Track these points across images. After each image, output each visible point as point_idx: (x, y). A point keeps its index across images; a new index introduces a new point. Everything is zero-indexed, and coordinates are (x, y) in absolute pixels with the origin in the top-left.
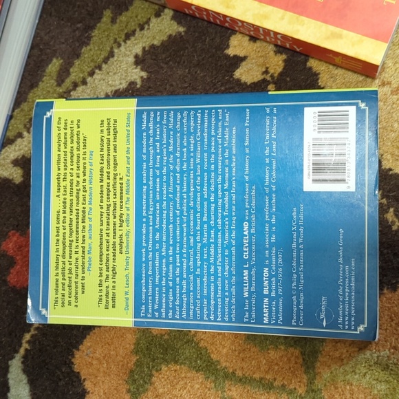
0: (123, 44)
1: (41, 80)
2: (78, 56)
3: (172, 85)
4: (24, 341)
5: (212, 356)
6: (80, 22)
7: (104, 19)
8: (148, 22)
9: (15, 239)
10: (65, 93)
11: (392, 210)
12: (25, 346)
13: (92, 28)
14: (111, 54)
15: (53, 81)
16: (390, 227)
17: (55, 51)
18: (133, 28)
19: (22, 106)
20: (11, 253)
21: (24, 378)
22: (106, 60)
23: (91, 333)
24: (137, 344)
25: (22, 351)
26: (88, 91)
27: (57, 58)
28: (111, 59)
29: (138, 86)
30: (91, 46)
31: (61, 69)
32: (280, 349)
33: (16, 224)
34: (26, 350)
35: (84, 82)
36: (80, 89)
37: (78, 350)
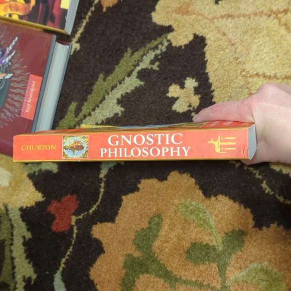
0: (110, 92)
1: (66, 114)
2: (86, 100)
3: (138, 115)
4: (62, 263)
5: (168, 268)
6: (86, 81)
7: (100, 79)
8: (124, 79)
9: (55, 204)
10: (80, 121)
11: (265, 182)
12: (63, 265)
13: (93, 84)
14: (104, 99)
15: (72, 115)
16: (264, 191)
17: (73, 98)
18: (115, 83)
20: (52, 212)
21: (62, 284)
22: (101, 102)
23: (100, 257)
24: (125, 263)
25: (61, 269)
26: (92, 119)
27: (74, 102)
28: (104, 101)
29: (120, 116)
30: (93, 95)
31: (77, 108)
32: (206, 264)
33: (55, 196)
34: (63, 268)
35: (90, 115)
36: (88, 118)
37: (92, 267)
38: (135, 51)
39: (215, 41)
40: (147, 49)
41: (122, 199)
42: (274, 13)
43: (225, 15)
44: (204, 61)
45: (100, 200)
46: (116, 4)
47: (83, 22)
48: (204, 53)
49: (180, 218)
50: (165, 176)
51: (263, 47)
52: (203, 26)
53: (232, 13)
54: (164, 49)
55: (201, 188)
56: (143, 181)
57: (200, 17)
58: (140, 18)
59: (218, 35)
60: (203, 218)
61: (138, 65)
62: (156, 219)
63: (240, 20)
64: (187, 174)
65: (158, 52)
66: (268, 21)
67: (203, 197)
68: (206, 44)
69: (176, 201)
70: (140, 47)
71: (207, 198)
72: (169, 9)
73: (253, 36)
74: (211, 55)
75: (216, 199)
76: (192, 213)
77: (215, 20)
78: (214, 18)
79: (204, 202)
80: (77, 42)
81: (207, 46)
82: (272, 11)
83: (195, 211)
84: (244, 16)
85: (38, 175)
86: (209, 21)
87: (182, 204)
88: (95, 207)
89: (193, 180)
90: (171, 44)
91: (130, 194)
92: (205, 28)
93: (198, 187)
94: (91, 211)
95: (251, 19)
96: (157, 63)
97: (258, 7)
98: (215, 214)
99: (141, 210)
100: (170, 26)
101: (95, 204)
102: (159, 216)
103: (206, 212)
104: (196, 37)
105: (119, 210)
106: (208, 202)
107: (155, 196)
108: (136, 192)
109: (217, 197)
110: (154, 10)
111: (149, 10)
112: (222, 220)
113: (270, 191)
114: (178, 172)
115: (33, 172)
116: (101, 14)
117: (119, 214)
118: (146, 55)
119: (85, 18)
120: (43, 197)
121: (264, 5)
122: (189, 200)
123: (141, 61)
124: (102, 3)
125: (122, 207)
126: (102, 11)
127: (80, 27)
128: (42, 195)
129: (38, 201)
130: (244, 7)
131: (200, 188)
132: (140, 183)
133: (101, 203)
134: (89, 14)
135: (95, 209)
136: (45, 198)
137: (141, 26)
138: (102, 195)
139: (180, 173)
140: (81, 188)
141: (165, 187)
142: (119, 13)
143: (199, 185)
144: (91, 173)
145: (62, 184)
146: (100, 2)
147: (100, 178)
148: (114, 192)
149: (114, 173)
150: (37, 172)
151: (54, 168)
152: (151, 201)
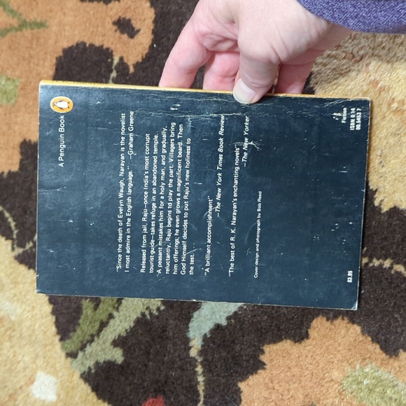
41: (239, 389)
45: (202, 399)
46: (146, 55)
50: (303, 331)
55: (375, 339)
56: (267, 348)
60: (394, 397)
64: (343, 319)
67: (384, 355)
69: (336, 374)
71: (391, 357)
76: (371, 390)
79: (388, 364)
81: (313, 76)
83: (375, 386)
85: (96, 372)
87: (348, 376)
89: (358, 329)
91: (250, 377)
93: (370, 339)
99: (279, 403)
103: (397, 385)
106: (396, 364)
107: (296, 370)
108: (259, 371)
114: (325, 319)
115: (87, 370)
116: (128, 78)
122: (358, 367)
124: (125, 60)
125: (242, 403)
126: (128, 73)
131: (373, 341)
132: (263, 352)
133: (204, 402)
138: (203, 388)
139: (328, 320)
140: (166, 382)
141: (309, 351)
142: (155, 68)
143: (369, 335)
144: (175, 351)
145: (135, 381)
146: (121, 59)
147: (191, 358)
148: (223, 377)
149: (214, 343)
150: (92, 367)
151: (117, 356)
152: (291, 383)
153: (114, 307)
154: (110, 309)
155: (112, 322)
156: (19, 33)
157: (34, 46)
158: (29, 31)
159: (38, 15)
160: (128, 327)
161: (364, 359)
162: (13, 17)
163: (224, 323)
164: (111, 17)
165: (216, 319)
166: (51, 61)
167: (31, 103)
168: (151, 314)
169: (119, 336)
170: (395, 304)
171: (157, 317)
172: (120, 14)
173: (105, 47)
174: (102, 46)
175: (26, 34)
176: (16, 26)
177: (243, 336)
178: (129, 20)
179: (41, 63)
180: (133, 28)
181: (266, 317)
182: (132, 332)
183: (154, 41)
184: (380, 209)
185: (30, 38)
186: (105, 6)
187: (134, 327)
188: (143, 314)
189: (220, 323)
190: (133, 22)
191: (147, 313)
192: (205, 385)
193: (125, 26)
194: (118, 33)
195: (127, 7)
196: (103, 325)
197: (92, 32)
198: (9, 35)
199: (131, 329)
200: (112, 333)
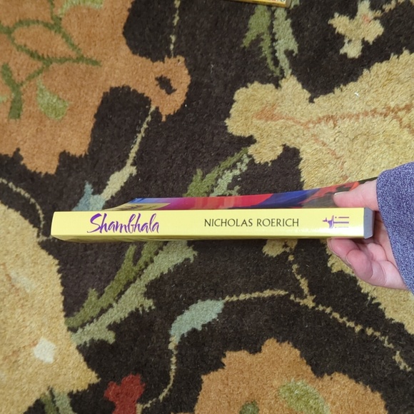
1: (123, 262)
9: (113, 388)
10: (140, 271)
11: (398, 353)
15: (131, 262)
16: (398, 367)
19: (111, 283)
20: (111, 399)
22: (166, 243)
26: (155, 267)
27: (132, 245)
29: (191, 262)
31: (135, 253)
33: (113, 376)
35: (152, 261)
36: (149, 267)
38: (207, 173)
39: (312, 155)
40: (222, 169)
41: (202, 380)
42: (393, 111)
43: (324, 117)
44: (299, 182)
45: (171, 382)
46: (178, 111)
47: (137, 137)
48: (299, 172)
49: (283, 406)
50: (258, 346)
51: (380, 159)
52: (295, 135)
53: (332, 113)
54: (244, 168)
55: (309, 363)
56: (228, 354)
57: (290, 123)
58: (210, 128)
59: (316, 146)
60: (314, 406)
61: (212, 191)
62: (250, 408)
63: (344, 123)
64: (289, 343)
65: (237, 172)
66: (385, 123)
67: (313, 375)
68: (301, 159)
69: (275, 383)
70: (213, 167)
71: (318, 377)
72: (249, 114)
73: (365, 144)
74: (309, 173)
75: (331, 378)
76: (298, 399)
77: (311, 125)
78: (309, 122)
79: (314, 382)
80: (132, 165)
81: (302, 161)
82: (389, 108)
83: (303, 396)
84: (350, 116)
85: (90, 347)
86: (302, 127)
87: (284, 386)
88: (166, 391)
89: (298, 352)
90: (253, 160)
91: (212, 373)
92: (298, 136)
93: (305, 361)
94: (161, 397)
95: (361, 121)
96: (237, 188)
97: (369, 103)
98: (331, 400)
99: (229, 396)
100: (251, 137)
101: (166, 387)
102: (254, 403)
103: (318, 398)
104: (286, 148)
105: (199, 394)
106: (320, 384)
107: (247, 375)
108: (219, 370)
109: (333, 375)
110: (228, 115)
111: (222, 116)
112: (342, 408)
113: (407, 366)
114: (275, 340)
115: (83, 343)
116: (160, 124)
117: (199, 401)
118: (221, 177)
119: (140, 132)
120: (98, 377)
121: (377, 101)
122: (292, 380)
123: (216, 187)
124: (160, 111)
125: (202, 391)
126: (160, 121)
127: (135, 143)
128: (97, 375)
129: (91, 382)
130: (349, 105)
131: (307, 363)
132: (225, 356)
133: (173, 385)
134: (145, 126)
135: (167, 394)
136: (100, 379)
137: (213, 138)
138: (174, 374)
139: (278, 341)
140: (145, 365)
141: (259, 363)
142: (183, 123)
143: (305, 359)
144: (157, 342)
145: (121, 360)
146: (157, 108)
147: (169, 350)
148: (191, 369)
149: (189, 342)
150: (88, 342)
151: (110, 337)
152: (241, 383)
153: (114, 299)
154: (111, 300)
155: (110, 310)
156: (76, 64)
157: (87, 78)
158: (84, 64)
159: (95, 54)
160: (123, 317)
161: (299, 375)
162: (73, 50)
163: (199, 328)
164: (155, 73)
165: (194, 324)
166: (99, 94)
167: (75, 123)
168: (143, 310)
169: (115, 322)
170: (328, 340)
171: (148, 314)
172: (163, 73)
173: (145, 95)
174: (144, 94)
175: (81, 67)
176: (74, 57)
177: (212, 341)
178: (169, 80)
179: (90, 93)
180: (171, 87)
181: (232, 331)
182: (125, 321)
183: (186, 102)
184: (331, 270)
185: (84, 71)
186: (151, 63)
187: (128, 318)
188: (137, 310)
189: (196, 327)
190: (172, 82)
191: (140, 309)
192: (176, 373)
193: (165, 84)
194: (158, 88)
195: (169, 68)
196: (103, 311)
197: (138, 81)
198: (66, 63)
199: (125, 319)
200: (109, 318)
